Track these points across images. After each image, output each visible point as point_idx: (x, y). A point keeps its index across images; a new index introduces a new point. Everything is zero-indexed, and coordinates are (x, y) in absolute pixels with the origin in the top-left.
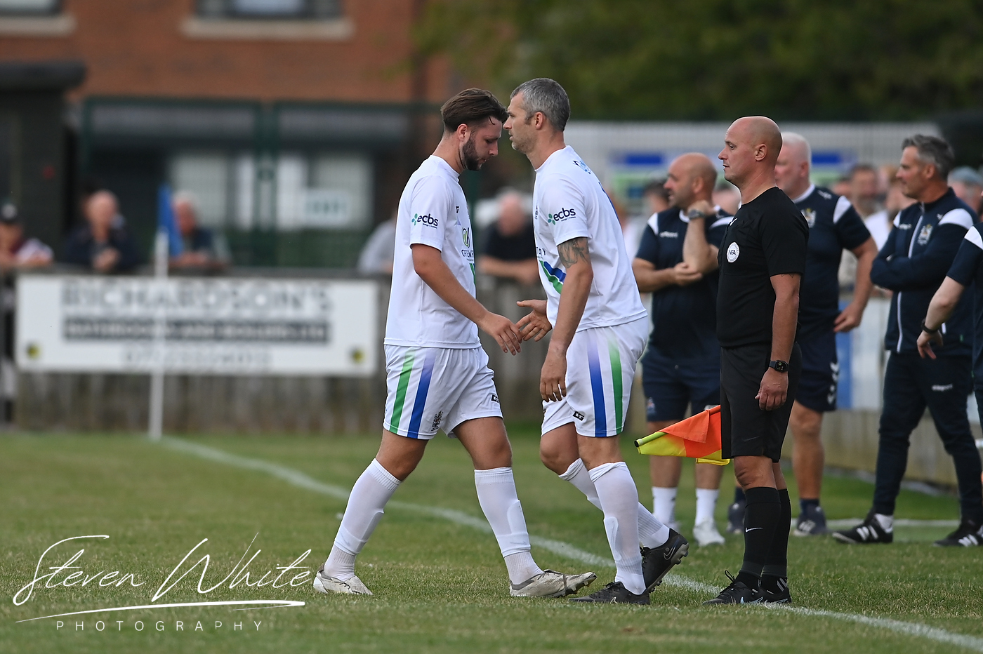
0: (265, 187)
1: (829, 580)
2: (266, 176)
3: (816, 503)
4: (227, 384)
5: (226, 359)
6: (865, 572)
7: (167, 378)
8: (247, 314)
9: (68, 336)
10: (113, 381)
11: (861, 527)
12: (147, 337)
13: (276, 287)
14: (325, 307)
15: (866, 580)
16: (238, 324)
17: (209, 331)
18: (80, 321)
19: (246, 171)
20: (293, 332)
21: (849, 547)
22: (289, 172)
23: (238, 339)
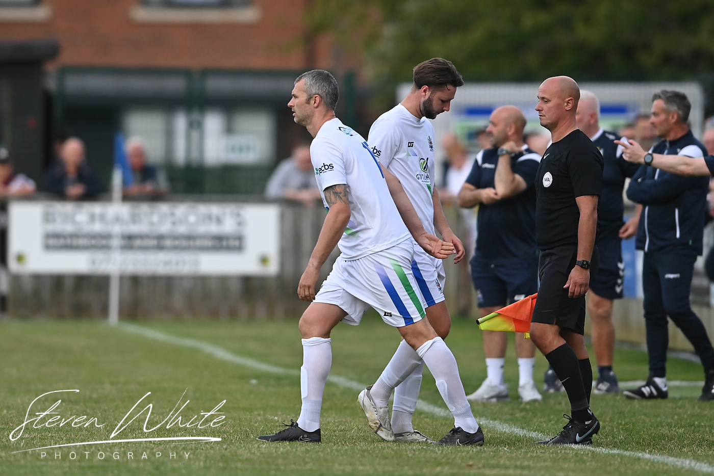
0: (195, 134)
1: (621, 427)
2: (195, 126)
3: (609, 368)
4: (167, 282)
5: (167, 263)
6: (647, 420)
7: (122, 278)
8: (182, 229)
9: (48, 247)
10: (82, 281)
11: (644, 386)
12: (107, 248)
13: (203, 209)
14: (240, 224)
15: (649, 427)
16: (176, 237)
17: (154, 243)
18: (57, 236)
19: (181, 122)
20: (217, 243)
21: (636, 401)
22: (213, 123)
23: (175, 248)
